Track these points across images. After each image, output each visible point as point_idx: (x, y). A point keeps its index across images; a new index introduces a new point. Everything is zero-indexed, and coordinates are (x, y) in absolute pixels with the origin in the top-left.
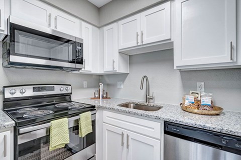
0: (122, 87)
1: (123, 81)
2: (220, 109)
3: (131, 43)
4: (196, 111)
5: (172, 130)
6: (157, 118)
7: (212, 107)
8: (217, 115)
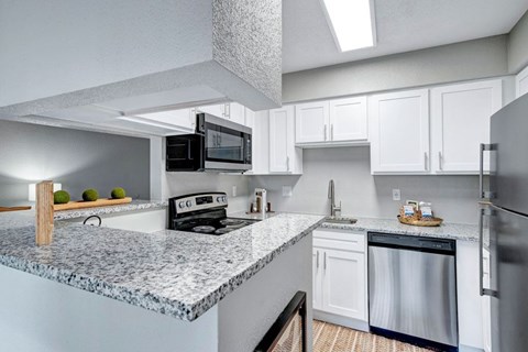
0: (291, 194)
1: (293, 186)
2: (441, 220)
3: (314, 137)
4: (415, 222)
5: (375, 240)
6: (361, 230)
7: (433, 217)
8: (438, 226)
